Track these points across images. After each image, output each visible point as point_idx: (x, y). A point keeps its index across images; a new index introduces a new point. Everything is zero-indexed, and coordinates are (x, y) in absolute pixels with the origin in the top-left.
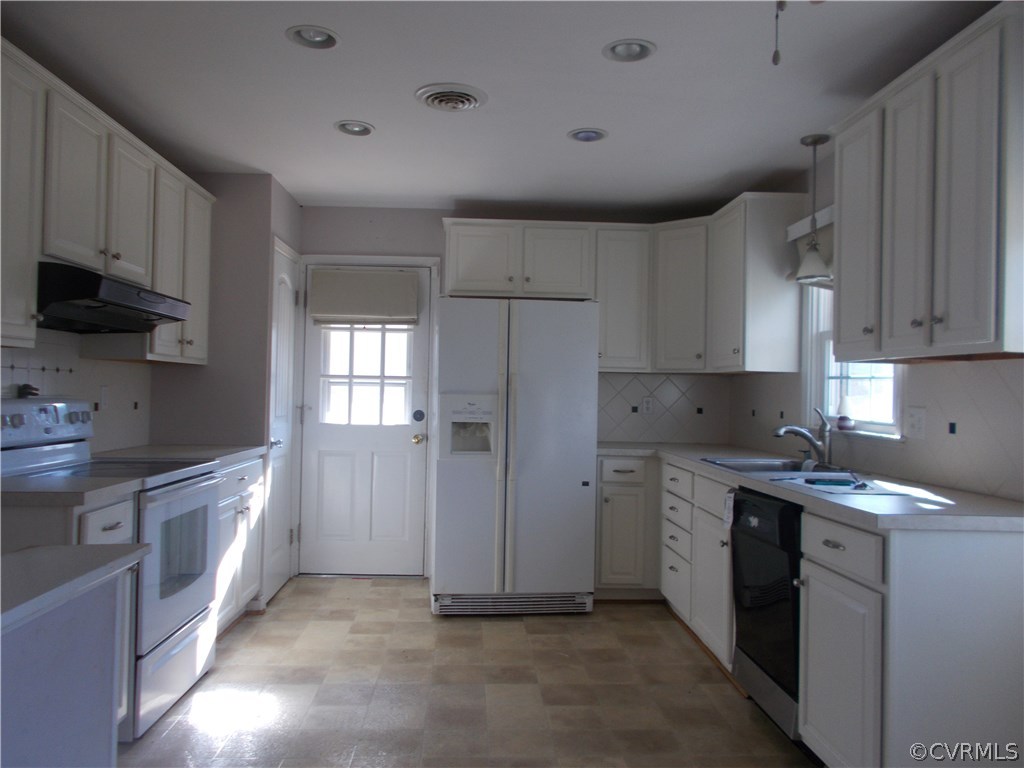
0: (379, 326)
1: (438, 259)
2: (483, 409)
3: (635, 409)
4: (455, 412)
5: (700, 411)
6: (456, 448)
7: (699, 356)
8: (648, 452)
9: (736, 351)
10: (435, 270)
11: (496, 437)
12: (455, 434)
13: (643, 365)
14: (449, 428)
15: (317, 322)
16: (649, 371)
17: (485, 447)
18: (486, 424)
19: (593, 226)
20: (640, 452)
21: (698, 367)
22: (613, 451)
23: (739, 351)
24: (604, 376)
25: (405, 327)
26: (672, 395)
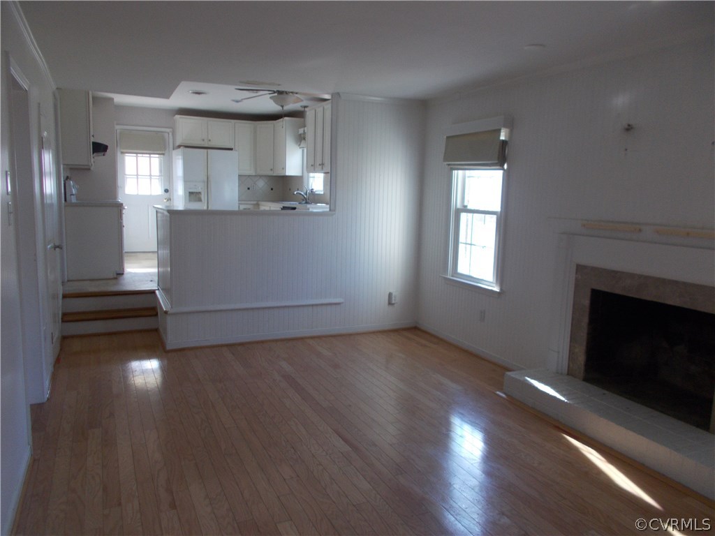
0: (148, 155)
1: (171, 130)
2: (200, 188)
3: (249, 189)
4: (190, 188)
5: (272, 189)
6: (190, 201)
7: (271, 170)
8: (255, 202)
9: (283, 169)
10: (171, 134)
11: (203, 197)
12: (190, 196)
13: (252, 173)
14: (188, 194)
15: (122, 153)
16: (254, 174)
17: (200, 200)
18: (200, 193)
19: (233, 121)
20: (252, 202)
21: (271, 173)
22: (243, 202)
23: (284, 168)
24: (240, 176)
25: (157, 156)
26: (261, 184)
